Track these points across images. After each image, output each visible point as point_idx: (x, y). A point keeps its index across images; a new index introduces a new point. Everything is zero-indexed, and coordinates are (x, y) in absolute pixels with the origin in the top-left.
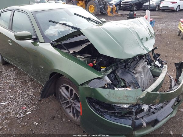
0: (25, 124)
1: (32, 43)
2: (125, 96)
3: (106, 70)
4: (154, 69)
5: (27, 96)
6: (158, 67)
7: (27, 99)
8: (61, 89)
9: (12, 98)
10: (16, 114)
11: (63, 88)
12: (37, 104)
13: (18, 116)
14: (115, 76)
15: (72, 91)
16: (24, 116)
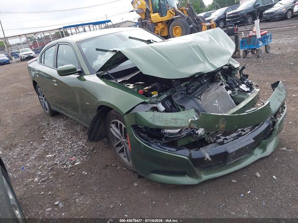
0: (73, 174)
1: (77, 77)
2: (173, 119)
3: (159, 96)
4: (239, 94)
5: (77, 147)
6: (244, 91)
7: (76, 149)
8: (111, 127)
9: (59, 150)
10: (63, 165)
11: (113, 126)
12: (88, 154)
13: (65, 167)
14: (172, 103)
15: (121, 125)
16: (72, 166)
